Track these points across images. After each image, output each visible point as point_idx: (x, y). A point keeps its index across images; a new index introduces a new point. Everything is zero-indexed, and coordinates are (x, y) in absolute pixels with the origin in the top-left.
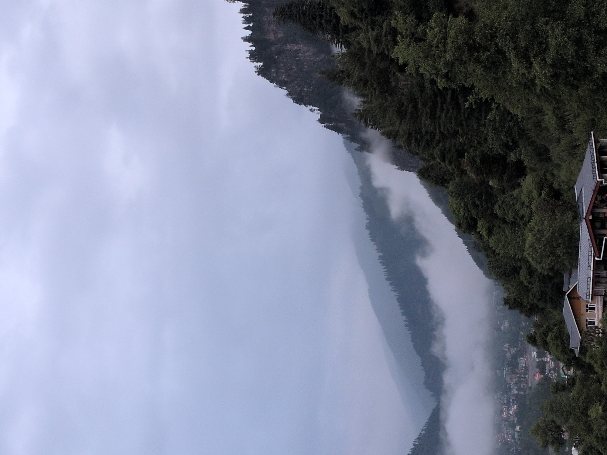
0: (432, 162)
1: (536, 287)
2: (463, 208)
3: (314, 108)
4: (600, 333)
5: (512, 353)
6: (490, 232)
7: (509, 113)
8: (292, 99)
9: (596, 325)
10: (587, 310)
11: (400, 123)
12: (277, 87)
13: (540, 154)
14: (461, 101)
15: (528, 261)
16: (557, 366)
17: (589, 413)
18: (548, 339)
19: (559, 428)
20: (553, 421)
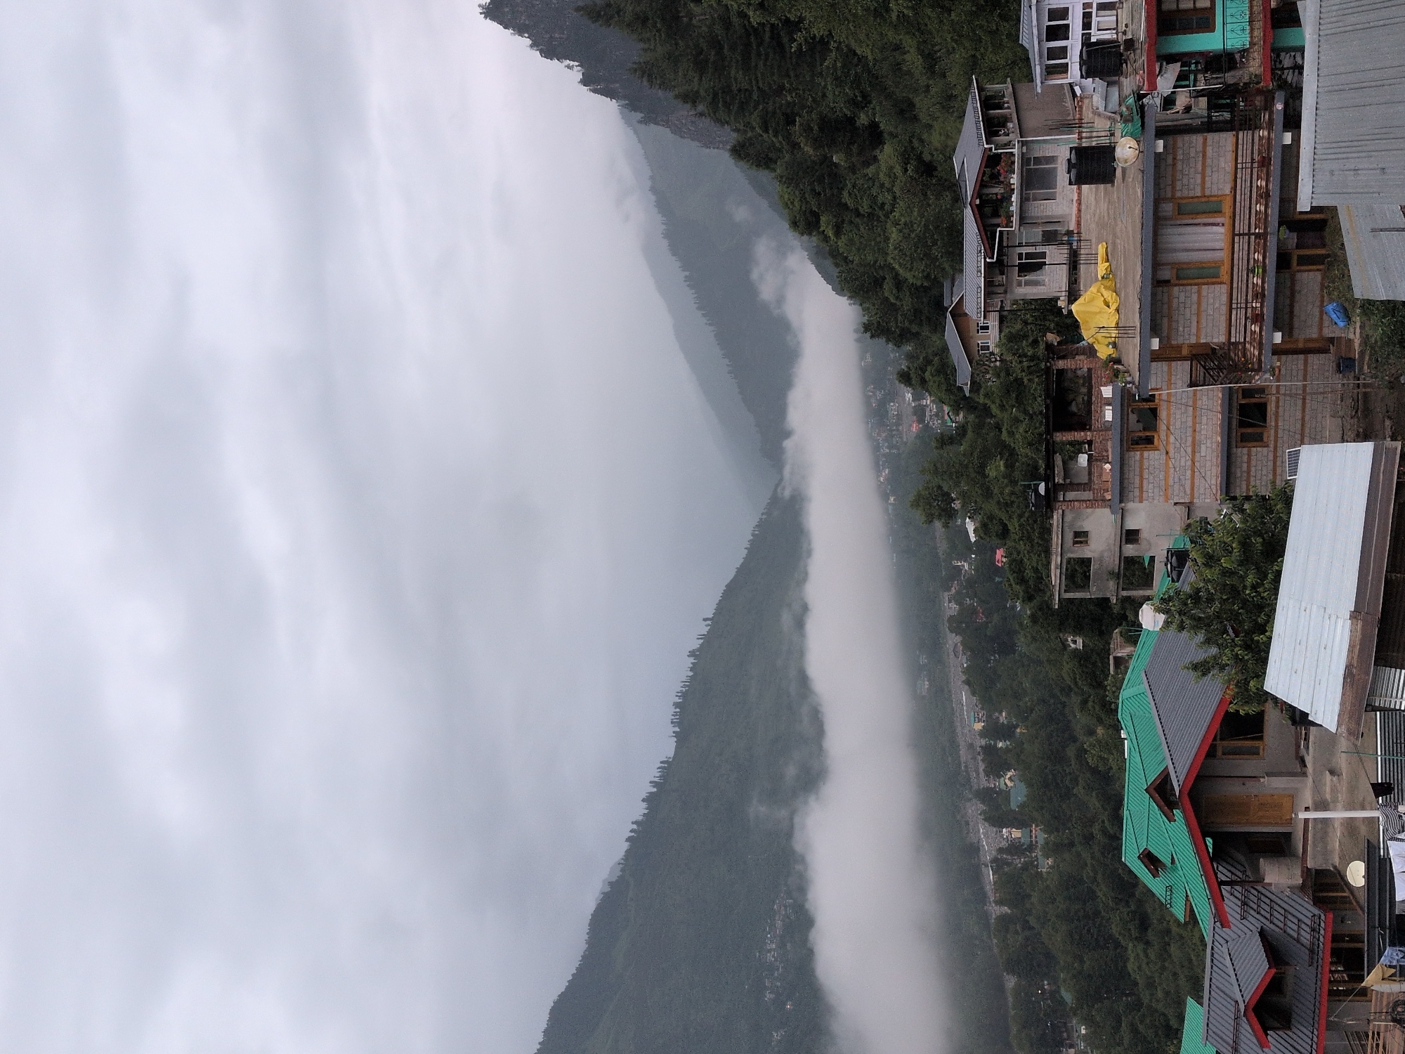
0: (750, 134)
1: (907, 303)
2: (798, 199)
3: (572, 63)
4: (996, 360)
5: (878, 398)
6: (838, 231)
7: (855, 54)
8: (538, 52)
9: (991, 350)
10: (978, 330)
11: (701, 79)
12: (514, 34)
13: (902, 112)
14: (785, 40)
15: (893, 268)
16: (940, 410)
17: (987, 472)
18: (927, 375)
19: (948, 494)
20: (940, 487)
